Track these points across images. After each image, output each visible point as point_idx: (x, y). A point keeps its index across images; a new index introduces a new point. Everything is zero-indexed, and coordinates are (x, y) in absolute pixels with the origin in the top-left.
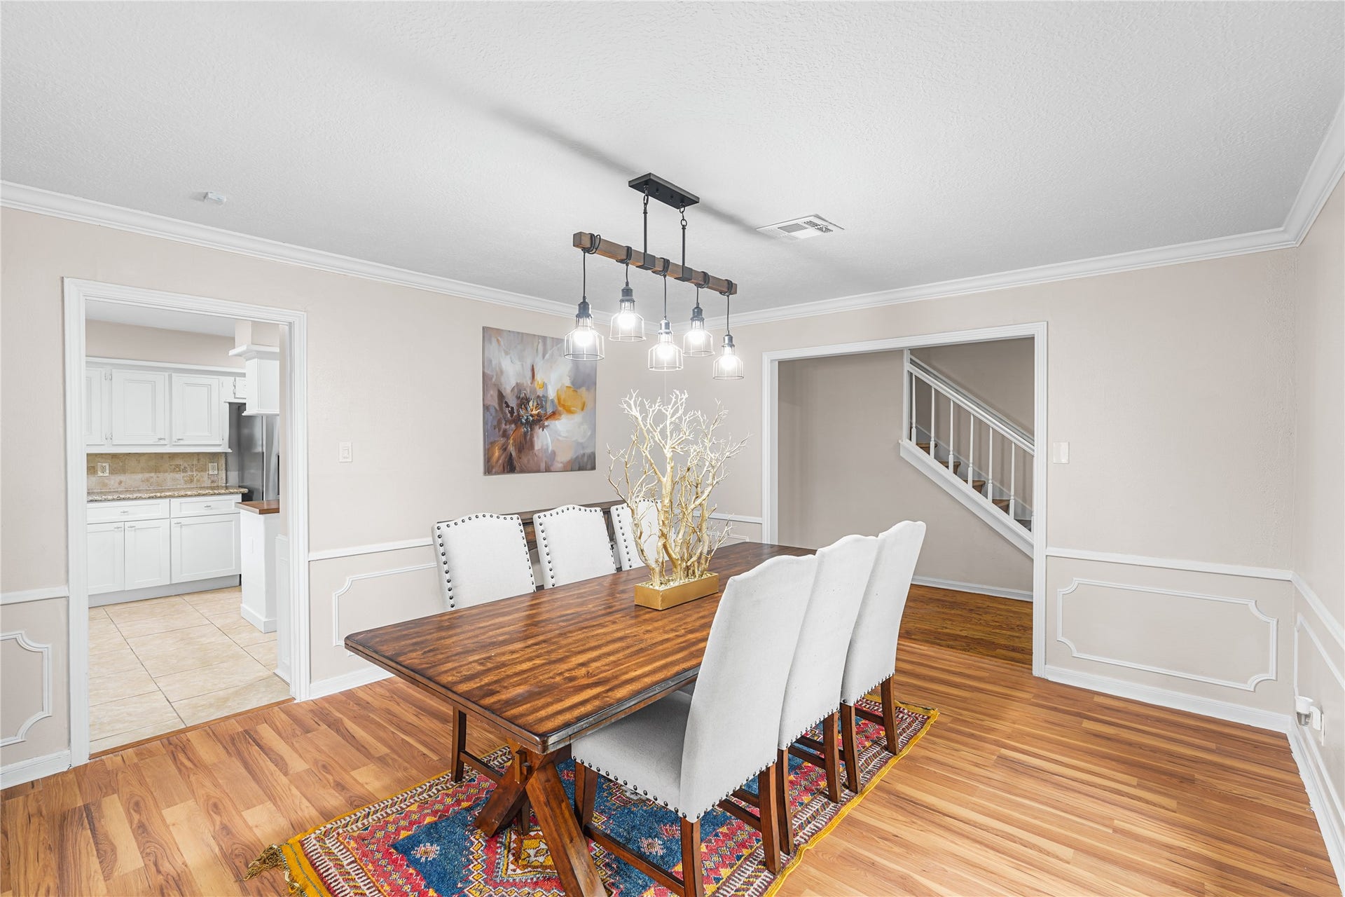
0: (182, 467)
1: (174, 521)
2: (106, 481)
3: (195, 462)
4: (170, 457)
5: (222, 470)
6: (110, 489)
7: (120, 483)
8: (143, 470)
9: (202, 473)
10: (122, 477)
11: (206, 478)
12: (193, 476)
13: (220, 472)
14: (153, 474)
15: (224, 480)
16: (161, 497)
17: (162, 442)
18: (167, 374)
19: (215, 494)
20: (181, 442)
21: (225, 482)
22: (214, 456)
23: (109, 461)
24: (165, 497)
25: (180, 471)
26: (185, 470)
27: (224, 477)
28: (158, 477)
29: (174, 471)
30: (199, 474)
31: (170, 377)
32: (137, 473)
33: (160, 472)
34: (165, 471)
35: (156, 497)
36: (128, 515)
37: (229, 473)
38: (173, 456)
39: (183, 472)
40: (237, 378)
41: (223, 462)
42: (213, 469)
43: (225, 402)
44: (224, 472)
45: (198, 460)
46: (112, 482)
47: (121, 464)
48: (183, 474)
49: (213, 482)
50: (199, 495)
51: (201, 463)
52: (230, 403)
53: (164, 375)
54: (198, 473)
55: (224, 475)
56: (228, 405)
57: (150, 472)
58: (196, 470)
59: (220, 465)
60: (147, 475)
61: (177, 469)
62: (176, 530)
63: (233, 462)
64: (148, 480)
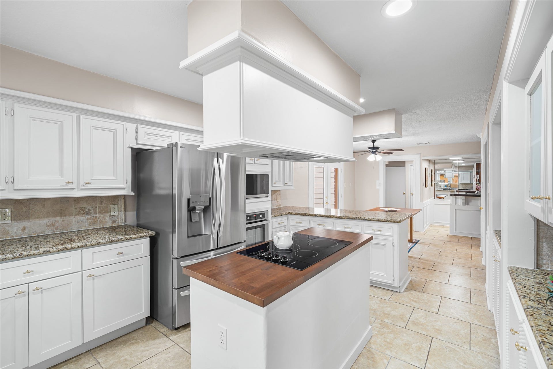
0: (87, 210)
1: (86, 274)
2: (8, 228)
3: (98, 205)
4: (75, 201)
5: (121, 211)
6: (12, 236)
7: (24, 229)
8: (47, 215)
9: (104, 215)
10: (26, 224)
11: (108, 219)
12: (96, 217)
13: (120, 213)
14: (58, 218)
15: (123, 220)
16: (72, 249)
17: (70, 186)
18: (75, 115)
19: (127, 240)
20: (89, 186)
21: (123, 222)
22: (114, 199)
23: (10, 206)
24: (77, 248)
25: (84, 213)
26: (89, 213)
27: (123, 218)
28: (63, 221)
29: (79, 214)
30: (102, 216)
31: (78, 118)
32: (42, 218)
33: (65, 216)
34: (70, 215)
35: (66, 249)
36: (33, 274)
37: (127, 213)
38: (77, 200)
39: (87, 214)
40: (139, 126)
41: (122, 204)
42: (114, 211)
43: (129, 147)
44: (123, 212)
45: (101, 202)
46: (15, 229)
47: (25, 209)
48: (87, 217)
49: (114, 222)
50: (112, 242)
51: (104, 205)
52: (132, 148)
53: (72, 116)
54: (100, 214)
55: (123, 215)
56: (130, 150)
57: (56, 216)
58: (99, 212)
59: (120, 206)
60: (52, 219)
61: (82, 212)
62: (88, 283)
63: (131, 204)
64: (53, 225)
